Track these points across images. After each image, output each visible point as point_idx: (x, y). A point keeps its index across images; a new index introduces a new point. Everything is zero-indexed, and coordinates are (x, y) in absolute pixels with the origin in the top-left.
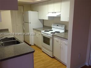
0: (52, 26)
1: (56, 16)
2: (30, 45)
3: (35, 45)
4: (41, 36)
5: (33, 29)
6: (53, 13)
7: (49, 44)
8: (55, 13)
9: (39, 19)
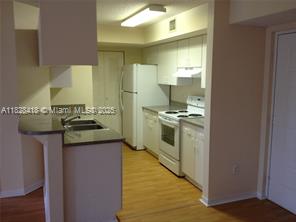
0: (188, 102)
1: (190, 76)
2: (134, 149)
3: (145, 149)
4: (158, 123)
5: (143, 108)
6: (186, 69)
7: (172, 144)
8: (191, 68)
9: (160, 85)
